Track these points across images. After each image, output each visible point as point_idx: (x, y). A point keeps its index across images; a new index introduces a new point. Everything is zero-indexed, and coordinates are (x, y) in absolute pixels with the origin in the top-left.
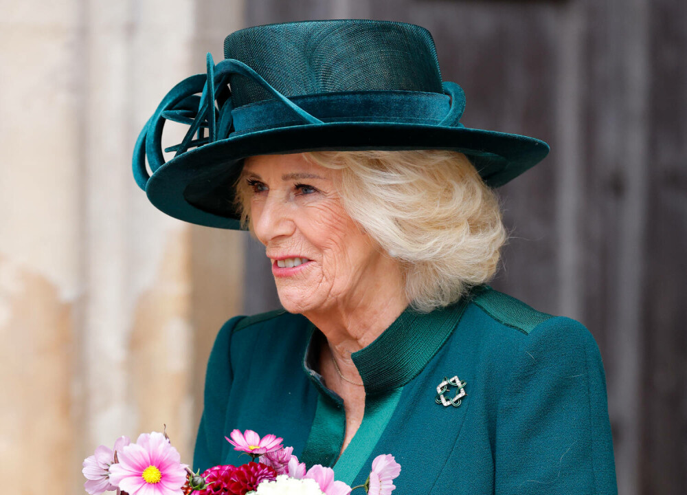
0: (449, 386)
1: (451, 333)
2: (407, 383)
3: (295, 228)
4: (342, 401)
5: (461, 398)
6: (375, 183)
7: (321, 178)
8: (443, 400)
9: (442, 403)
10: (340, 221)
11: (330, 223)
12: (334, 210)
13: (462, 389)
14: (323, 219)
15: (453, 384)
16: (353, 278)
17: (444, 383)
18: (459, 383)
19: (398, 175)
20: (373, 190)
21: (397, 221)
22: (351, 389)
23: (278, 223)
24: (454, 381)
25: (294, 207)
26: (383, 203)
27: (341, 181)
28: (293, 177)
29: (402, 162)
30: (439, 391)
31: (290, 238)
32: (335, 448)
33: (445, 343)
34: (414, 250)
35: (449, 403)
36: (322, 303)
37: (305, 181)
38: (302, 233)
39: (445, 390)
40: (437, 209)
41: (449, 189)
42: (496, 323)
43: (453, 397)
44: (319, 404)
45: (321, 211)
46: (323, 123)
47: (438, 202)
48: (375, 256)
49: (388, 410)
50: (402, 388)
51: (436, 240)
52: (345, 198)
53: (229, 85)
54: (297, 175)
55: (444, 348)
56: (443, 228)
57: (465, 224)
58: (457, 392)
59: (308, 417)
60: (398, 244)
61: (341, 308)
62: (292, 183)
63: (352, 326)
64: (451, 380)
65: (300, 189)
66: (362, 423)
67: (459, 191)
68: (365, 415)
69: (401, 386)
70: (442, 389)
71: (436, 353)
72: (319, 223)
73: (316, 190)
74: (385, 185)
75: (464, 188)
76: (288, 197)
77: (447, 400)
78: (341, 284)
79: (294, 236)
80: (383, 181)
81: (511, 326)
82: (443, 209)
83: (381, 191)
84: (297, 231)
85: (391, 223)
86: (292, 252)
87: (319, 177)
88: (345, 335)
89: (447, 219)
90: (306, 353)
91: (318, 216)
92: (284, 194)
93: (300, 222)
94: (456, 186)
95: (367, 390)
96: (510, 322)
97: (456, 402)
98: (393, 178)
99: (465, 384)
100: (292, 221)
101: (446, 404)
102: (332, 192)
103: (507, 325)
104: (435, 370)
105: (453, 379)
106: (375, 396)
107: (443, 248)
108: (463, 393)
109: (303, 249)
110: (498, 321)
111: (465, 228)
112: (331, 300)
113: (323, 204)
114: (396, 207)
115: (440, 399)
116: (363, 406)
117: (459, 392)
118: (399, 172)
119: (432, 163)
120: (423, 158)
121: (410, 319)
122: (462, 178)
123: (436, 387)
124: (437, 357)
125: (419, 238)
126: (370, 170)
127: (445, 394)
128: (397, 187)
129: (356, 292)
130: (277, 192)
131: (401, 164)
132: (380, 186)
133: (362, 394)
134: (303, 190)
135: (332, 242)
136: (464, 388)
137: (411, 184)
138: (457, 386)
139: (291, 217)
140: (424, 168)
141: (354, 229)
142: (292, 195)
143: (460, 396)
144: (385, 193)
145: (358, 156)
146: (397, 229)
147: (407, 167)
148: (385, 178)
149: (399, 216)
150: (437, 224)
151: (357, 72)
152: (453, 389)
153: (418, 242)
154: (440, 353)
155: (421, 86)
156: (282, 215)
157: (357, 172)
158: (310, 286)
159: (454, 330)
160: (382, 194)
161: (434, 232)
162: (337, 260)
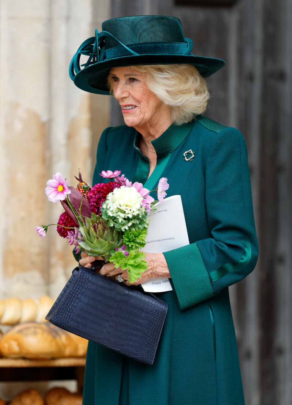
0: (188, 153)
2: (172, 152)
3: (130, 94)
4: (148, 159)
5: (193, 158)
8: (186, 159)
9: (185, 160)
10: (146, 92)
11: (142, 92)
12: (144, 87)
14: (140, 91)
15: (190, 152)
16: (152, 113)
17: (186, 152)
18: (192, 152)
19: (168, 74)
20: (158, 79)
21: (168, 92)
22: (151, 154)
23: (123, 93)
24: (190, 151)
25: (129, 86)
26: (162, 84)
27: (146, 76)
28: (128, 75)
29: (169, 69)
30: (184, 155)
32: (145, 177)
33: (187, 137)
34: (174, 102)
35: (188, 160)
36: (140, 123)
37: (132, 77)
38: (132, 96)
39: (186, 155)
40: (182, 86)
41: (187, 79)
42: (206, 129)
43: (190, 158)
44: (140, 160)
45: (139, 88)
46: (139, 55)
47: (183, 83)
48: (160, 104)
49: (166, 162)
50: (171, 154)
51: (182, 98)
52: (148, 83)
53: (104, 41)
54: (130, 75)
55: (186, 139)
56: (185, 93)
57: (193, 92)
59: (136, 165)
60: (168, 100)
61: (148, 125)
62: (128, 77)
63: (152, 131)
65: (131, 80)
66: (156, 168)
67: (191, 79)
68: (157, 164)
70: (185, 154)
71: (183, 141)
73: (137, 80)
74: (163, 78)
75: (193, 78)
76: (126, 83)
77: (187, 158)
78: (147, 115)
79: (129, 97)
80: (162, 76)
81: (212, 131)
82: (185, 86)
84: (130, 96)
85: (165, 92)
86: (129, 103)
87: (138, 75)
88: (150, 135)
89: (186, 90)
90: (135, 141)
91: (138, 90)
92: (125, 82)
93: (131, 92)
94: (190, 77)
95: (157, 155)
97: (191, 159)
98: (166, 75)
99: (194, 152)
100: (128, 92)
101: (187, 160)
102: (143, 81)
103: (210, 130)
104: (183, 147)
106: (160, 157)
107: (185, 101)
108: (193, 156)
109: (133, 102)
112: (144, 121)
113: (140, 85)
114: (167, 86)
115: (185, 158)
116: (156, 161)
117: (192, 156)
119: (180, 69)
120: (177, 67)
121: (173, 128)
122: (192, 74)
125: (176, 97)
126: (157, 72)
127: (186, 156)
128: (167, 78)
129: (153, 118)
130: (123, 81)
131: (169, 70)
132: (161, 78)
133: (155, 156)
134: (132, 80)
135: (144, 100)
136: (194, 154)
137: (172, 77)
138: (191, 153)
139: (128, 90)
140: (177, 71)
141: (151, 94)
142: (128, 82)
143: (192, 157)
145: (152, 67)
146: (167, 94)
147: (171, 71)
148: (162, 75)
149: (168, 89)
150: (182, 92)
151: (151, 35)
152: (190, 155)
153: (175, 99)
154: (185, 141)
155: (176, 40)
156: (125, 90)
157: (152, 73)
158: (136, 116)
159: (190, 132)
160: (162, 81)
161: (181, 95)
162: (146, 106)
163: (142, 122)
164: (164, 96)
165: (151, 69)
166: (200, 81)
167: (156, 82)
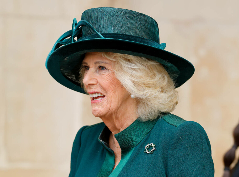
0: (149, 146)
1: (152, 128)
2: (136, 146)
3: (98, 82)
4: (114, 152)
5: (153, 151)
6: (127, 67)
7: (108, 64)
8: (147, 151)
9: (146, 153)
10: (113, 81)
11: (110, 81)
12: (112, 76)
13: (154, 147)
14: (107, 79)
16: (118, 104)
17: (148, 145)
18: (153, 145)
20: (125, 69)
21: (134, 82)
22: (117, 148)
23: (91, 79)
24: (151, 145)
25: (98, 75)
26: (128, 74)
27: (115, 65)
28: (98, 63)
29: (138, 61)
31: (96, 86)
32: (111, 169)
33: (150, 131)
34: (138, 93)
35: (149, 152)
36: (107, 114)
37: (102, 65)
38: (100, 84)
39: (148, 148)
40: (148, 80)
41: (155, 75)
42: (168, 124)
43: (150, 150)
45: (107, 77)
47: (149, 78)
49: (129, 155)
50: (134, 148)
51: (147, 91)
52: (116, 71)
54: (100, 62)
55: (149, 133)
56: (150, 87)
58: (152, 148)
61: (114, 117)
62: (98, 65)
63: (117, 124)
64: (150, 144)
65: (100, 68)
66: (120, 161)
67: (158, 76)
68: (121, 158)
69: (134, 147)
70: (147, 147)
71: (146, 135)
72: (106, 81)
73: (106, 69)
74: (130, 68)
75: (160, 76)
76: (96, 71)
77: (148, 151)
78: (114, 106)
79: (97, 85)
80: (129, 67)
81: (172, 125)
82: (151, 80)
83: (128, 70)
84: (98, 84)
85: (131, 82)
88: (115, 128)
89: (151, 84)
91: (106, 78)
92: (95, 70)
93: (99, 80)
94: (157, 74)
95: (122, 149)
96: (172, 123)
97: (152, 152)
98: (134, 66)
99: (155, 145)
100: (96, 79)
101: (148, 153)
102: (111, 70)
104: (146, 141)
105: (151, 144)
106: (125, 151)
107: (149, 95)
108: (154, 149)
109: (100, 90)
110: (168, 123)
111: (159, 89)
112: (110, 112)
113: (108, 74)
114: (133, 76)
115: (146, 151)
116: (121, 155)
117: (153, 148)
118: (136, 64)
119: (149, 64)
121: (138, 122)
122: (160, 72)
123: (145, 147)
124: (147, 136)
125: (141, 89)
126: (126, 62)
127: (148, 149)
128: (134, 69)
129: (119, 110)
130: (92, 69)
131: (137, 62)
132: (128, 68)
133: (120, 150)
135: (110, 89)
136: (155, 147)
137: (140, 69)
138: (152, 146)
139: (96, 78)
140: (146, 65)
141: (118, 84)
142: (98, 70)
143: (153, 150)
144: (129, 70)
145: (122, 57)
146: (132, 84)
147: (140, 63)
148: (130, 65)
149: (134, 80)
150: (148, 86)
151: (126, 28)
152: (151, 148)
153: (140, 90)
154: (148, 135)
155: (150, 38)
156: (93, 77)
157: (121, 62)
158: (103, 107)
159: (153, 127)
160: (128, 71)
161: (146, 88)
162: (112, 96)
163: (108, 113)
164: (128, 85)
165: (120, 58)
166: (168, 81)
167: (124, 71)
